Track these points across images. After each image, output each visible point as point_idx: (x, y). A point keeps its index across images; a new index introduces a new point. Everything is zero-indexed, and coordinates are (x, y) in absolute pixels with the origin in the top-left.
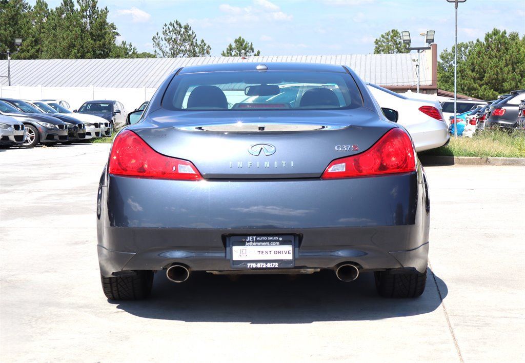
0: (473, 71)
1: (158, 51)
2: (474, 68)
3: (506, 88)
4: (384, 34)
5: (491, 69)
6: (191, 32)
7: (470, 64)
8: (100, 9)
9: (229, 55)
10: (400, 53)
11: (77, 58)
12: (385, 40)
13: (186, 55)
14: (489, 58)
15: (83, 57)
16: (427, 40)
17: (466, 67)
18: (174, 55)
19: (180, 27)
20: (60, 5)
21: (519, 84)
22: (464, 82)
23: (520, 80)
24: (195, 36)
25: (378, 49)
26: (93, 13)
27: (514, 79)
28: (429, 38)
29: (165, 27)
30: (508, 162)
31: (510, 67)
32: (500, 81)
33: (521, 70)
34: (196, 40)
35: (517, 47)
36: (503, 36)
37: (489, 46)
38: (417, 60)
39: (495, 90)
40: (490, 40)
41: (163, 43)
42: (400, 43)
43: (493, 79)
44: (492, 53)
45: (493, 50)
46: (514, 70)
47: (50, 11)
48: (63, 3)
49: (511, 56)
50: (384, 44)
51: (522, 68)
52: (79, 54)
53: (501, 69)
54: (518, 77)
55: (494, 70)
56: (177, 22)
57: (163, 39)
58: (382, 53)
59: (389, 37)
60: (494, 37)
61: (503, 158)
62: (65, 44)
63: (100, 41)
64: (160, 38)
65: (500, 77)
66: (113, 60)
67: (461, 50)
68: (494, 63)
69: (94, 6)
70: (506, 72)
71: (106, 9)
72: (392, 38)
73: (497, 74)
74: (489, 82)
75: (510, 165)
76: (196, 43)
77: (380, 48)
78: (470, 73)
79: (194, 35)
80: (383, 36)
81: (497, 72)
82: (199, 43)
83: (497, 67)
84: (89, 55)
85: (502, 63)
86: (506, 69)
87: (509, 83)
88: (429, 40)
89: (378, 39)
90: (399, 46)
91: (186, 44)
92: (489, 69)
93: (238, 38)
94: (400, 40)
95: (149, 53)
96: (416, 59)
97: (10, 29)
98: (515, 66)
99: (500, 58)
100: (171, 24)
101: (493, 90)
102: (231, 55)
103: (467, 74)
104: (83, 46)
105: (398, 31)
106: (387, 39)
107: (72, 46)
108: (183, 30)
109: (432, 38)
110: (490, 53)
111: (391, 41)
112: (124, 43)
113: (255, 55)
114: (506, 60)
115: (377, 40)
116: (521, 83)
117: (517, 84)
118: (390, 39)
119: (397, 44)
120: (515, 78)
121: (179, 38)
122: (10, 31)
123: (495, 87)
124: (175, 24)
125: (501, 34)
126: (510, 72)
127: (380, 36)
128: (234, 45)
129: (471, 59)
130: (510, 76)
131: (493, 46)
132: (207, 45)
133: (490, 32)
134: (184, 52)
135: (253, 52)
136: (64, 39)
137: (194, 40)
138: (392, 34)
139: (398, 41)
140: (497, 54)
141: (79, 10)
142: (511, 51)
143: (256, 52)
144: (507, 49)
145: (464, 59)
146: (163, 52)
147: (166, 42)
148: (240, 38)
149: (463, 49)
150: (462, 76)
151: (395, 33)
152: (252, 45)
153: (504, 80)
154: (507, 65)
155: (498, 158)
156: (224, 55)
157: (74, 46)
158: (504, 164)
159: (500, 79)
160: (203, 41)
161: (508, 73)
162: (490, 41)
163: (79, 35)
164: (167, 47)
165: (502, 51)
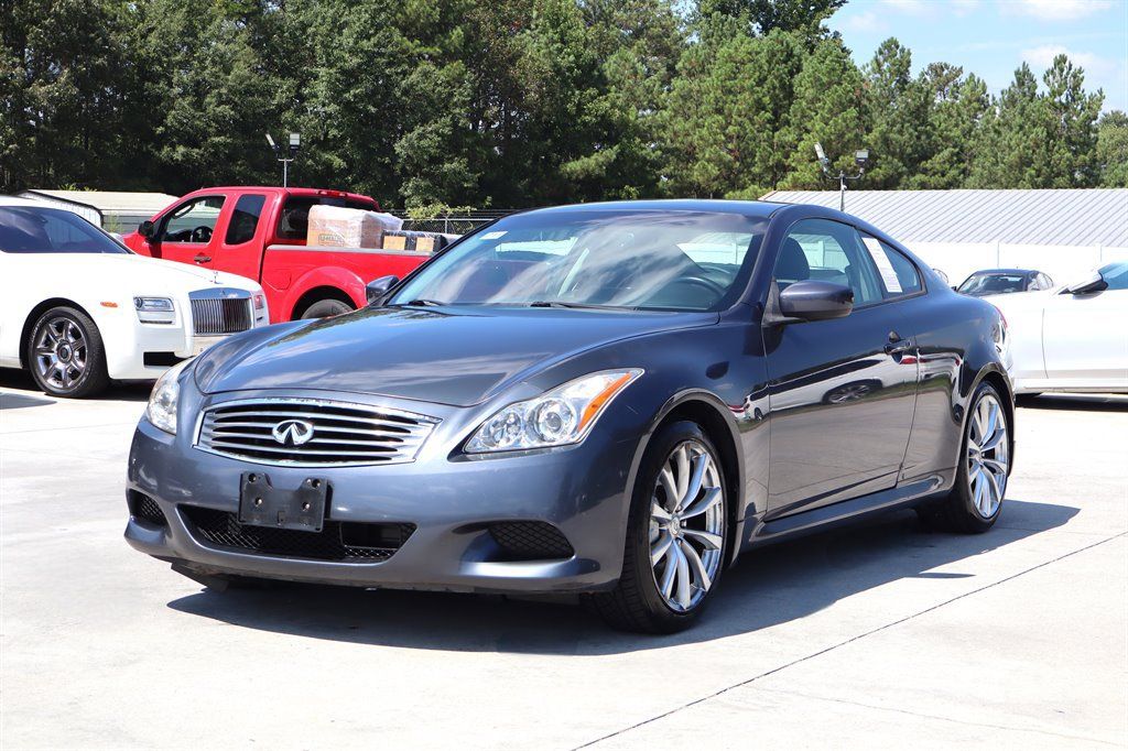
8: (1087, 94)
11: (1035, 186)
15: (1047, 185)
20: (1010, 85)
26: (1073, 100)
47: (990, 98)
48: (1015, 82)
52: (1040, 179)
62: (1012, 157)
63: (1086, 154)
66: (1108, 191)
69: (1076, 87)
71: (1101, 92)
84: (1060, 180)
97: (911, 130)
104: (1049, 162)
107: (1025, 162)
122: (911, 134)
136: (1010, 147)
141: (1046, 94)
157: (1029, 163)
163: (1042, 141)
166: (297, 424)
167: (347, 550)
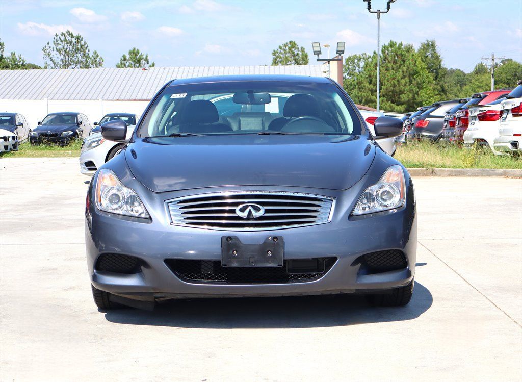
0: (370, 83)
1: (49, 62)
2: (371, 80)
3: (403, 100)
4: (282, 46)
5: (388, 81)
6: (83, 43)
7: (367, 76)
9: (123, 66)
10: (298, 64)
12: (283, 51)
13: (78, 66)
14: (386, 70)
16: (337, 51)
17: (363, 79)
18: (66, 66)
19: (72, 36)
21: (416, 96)
22: (361, 94)
23: (417, 93)
24: (88, 47)
25: (276, 60)
27: (411, 91)
28: (340, 49)
29: (55, 37)
30: (454, 174)
31: (407, 79)
32: (397, 92)
33: (418, 82)
34: (89, 51)
35: (413, 59)
36: (399, 48)
37: (386, 58)
38: (328, 71)
39: (393, 102)
40: (387, 52)
41: (54, 54)
42: (298, 54)
43: (390, 91)
44: (389, 65)
45: (389, 62)
46: (411, 82)
49: (408, 68)
50: (282, 56)
51: (419, 80)
53: (398, 81)
54: (415, 89)
55: (391, 82)
56: (68, 32)
57: (55, 49)
58: (280, 64)
59: (287, 48)
60: (390, 49)
61: (448, 169)
64: (51, 48)
65: (397, 89)
67: (354, 62)
68: (391, 75)
70: (403, 84)
72: (290, 49)
73: (394, 86)
74: (386, 94)
75: (456, 176)
76: (88, 54)
77: (278, 59)
78: (367, 85)
79: (86, 46)
80: (280, 48)
81: (394, 84)
82: (91, 54)
83: (394, 79)
85: (399, 75)
86: (403, 81)
87: (407, 95)
88: (339, 51)
89: (276, 50)
90: (297, 57)
91: (78, 55)
92: (386, 81)
93: (132, 49)
94: (298, 52)
95: (34, 65)
96: (326, 71)
98: (412, 78)
99: (397, 71)
100: (62, 34)
101: (390, 102)
102: (125, 65)
103: (364, 86)
105: (296, 42)
106: (284, 50)
108: (74, 40)
109: (343, 49)
110: (387, 65)
111: (289, 52)
112: (13, 54)
113: (150, 66)
114: (403, 72)
115: (274, 51)
116: (418, 95)
117: (414, 96)
118: (288, 50)
119: (294, 56)
120: (413, 90)
121: (71, 49)
123: (392, 99)
124: (66, 34)
125: (397, 46)
126: (407, 84)
127: (278, 48)
128: (128, 57)
129: (368, 71)
130: (408, 88)
131: (390, 58)
132: (100, 57)
133: (387, 44)
134: (77, 63)
135: (148, 63)
137: (87, 51)
138: (289, 46)
139: (296, 52)
140: (394, 66)
142: (408, 63)
143: (150, 63)
144: (404, 61)
145: (357, 71)
146: (54, 63)
147: (57, 53)
148: (134, 49)
149: (356, 61)
150: (360, 88)
151: (293, 45)
152: (147, 56)
153: (401, 92)
154: (404, 77)
155: (444, 169)
156: (118, 66)
158: (450, 175)
159: (398, 91)
160: (95, 52)
161: (405, 85)
162: (386, 54)
164: (57, 58)
165: (399, 62)
166: (251, 206)
167: (289, 276)
